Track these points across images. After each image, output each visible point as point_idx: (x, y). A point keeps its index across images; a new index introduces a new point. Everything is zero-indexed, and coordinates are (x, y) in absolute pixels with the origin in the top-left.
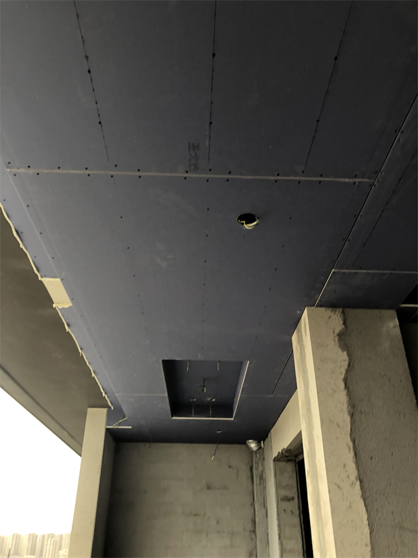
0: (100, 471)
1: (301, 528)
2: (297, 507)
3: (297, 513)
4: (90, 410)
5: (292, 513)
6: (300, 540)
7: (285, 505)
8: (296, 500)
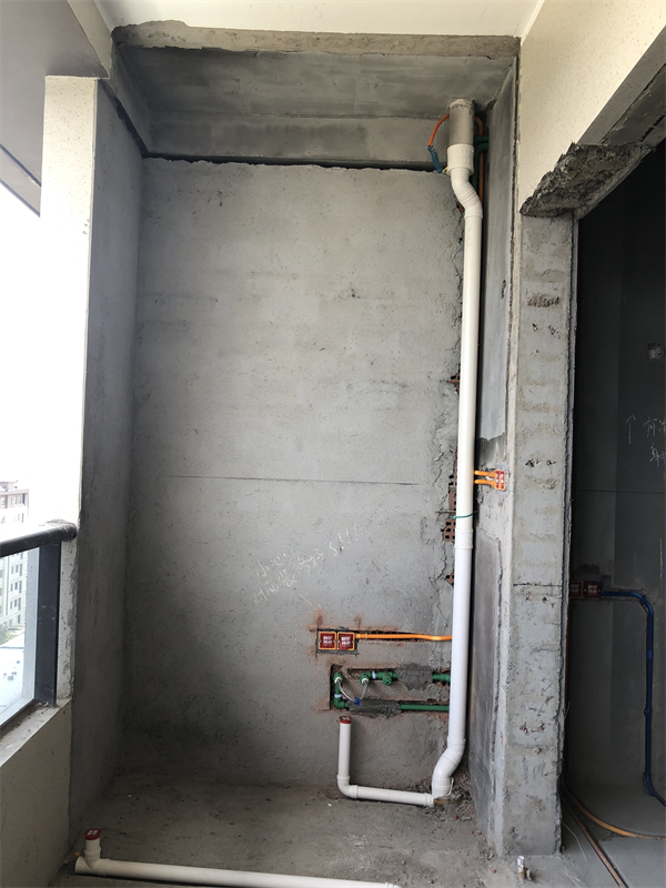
0: (88, 230)
1: (569, 363)
2: (565, 318)
3: (564, 331)
4: (52, 81)
5: (553, 331)
6: (563, 388)
7: (538, 314)
8: (565, 304)
